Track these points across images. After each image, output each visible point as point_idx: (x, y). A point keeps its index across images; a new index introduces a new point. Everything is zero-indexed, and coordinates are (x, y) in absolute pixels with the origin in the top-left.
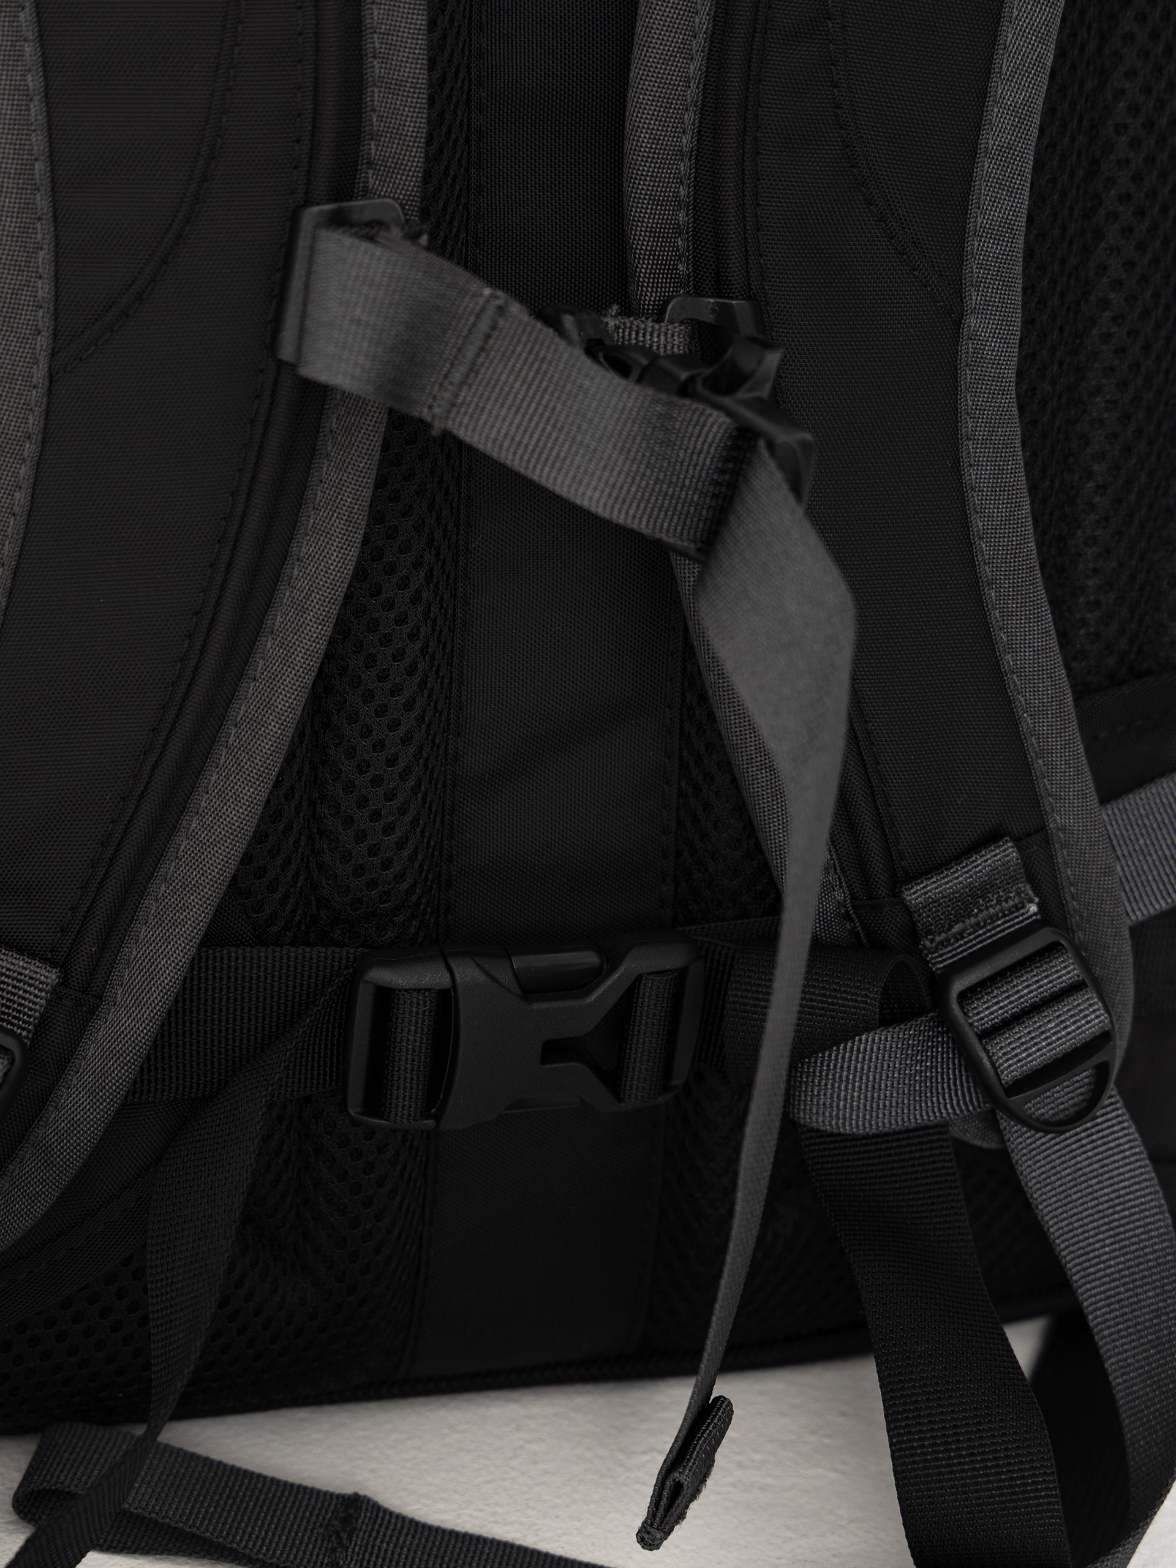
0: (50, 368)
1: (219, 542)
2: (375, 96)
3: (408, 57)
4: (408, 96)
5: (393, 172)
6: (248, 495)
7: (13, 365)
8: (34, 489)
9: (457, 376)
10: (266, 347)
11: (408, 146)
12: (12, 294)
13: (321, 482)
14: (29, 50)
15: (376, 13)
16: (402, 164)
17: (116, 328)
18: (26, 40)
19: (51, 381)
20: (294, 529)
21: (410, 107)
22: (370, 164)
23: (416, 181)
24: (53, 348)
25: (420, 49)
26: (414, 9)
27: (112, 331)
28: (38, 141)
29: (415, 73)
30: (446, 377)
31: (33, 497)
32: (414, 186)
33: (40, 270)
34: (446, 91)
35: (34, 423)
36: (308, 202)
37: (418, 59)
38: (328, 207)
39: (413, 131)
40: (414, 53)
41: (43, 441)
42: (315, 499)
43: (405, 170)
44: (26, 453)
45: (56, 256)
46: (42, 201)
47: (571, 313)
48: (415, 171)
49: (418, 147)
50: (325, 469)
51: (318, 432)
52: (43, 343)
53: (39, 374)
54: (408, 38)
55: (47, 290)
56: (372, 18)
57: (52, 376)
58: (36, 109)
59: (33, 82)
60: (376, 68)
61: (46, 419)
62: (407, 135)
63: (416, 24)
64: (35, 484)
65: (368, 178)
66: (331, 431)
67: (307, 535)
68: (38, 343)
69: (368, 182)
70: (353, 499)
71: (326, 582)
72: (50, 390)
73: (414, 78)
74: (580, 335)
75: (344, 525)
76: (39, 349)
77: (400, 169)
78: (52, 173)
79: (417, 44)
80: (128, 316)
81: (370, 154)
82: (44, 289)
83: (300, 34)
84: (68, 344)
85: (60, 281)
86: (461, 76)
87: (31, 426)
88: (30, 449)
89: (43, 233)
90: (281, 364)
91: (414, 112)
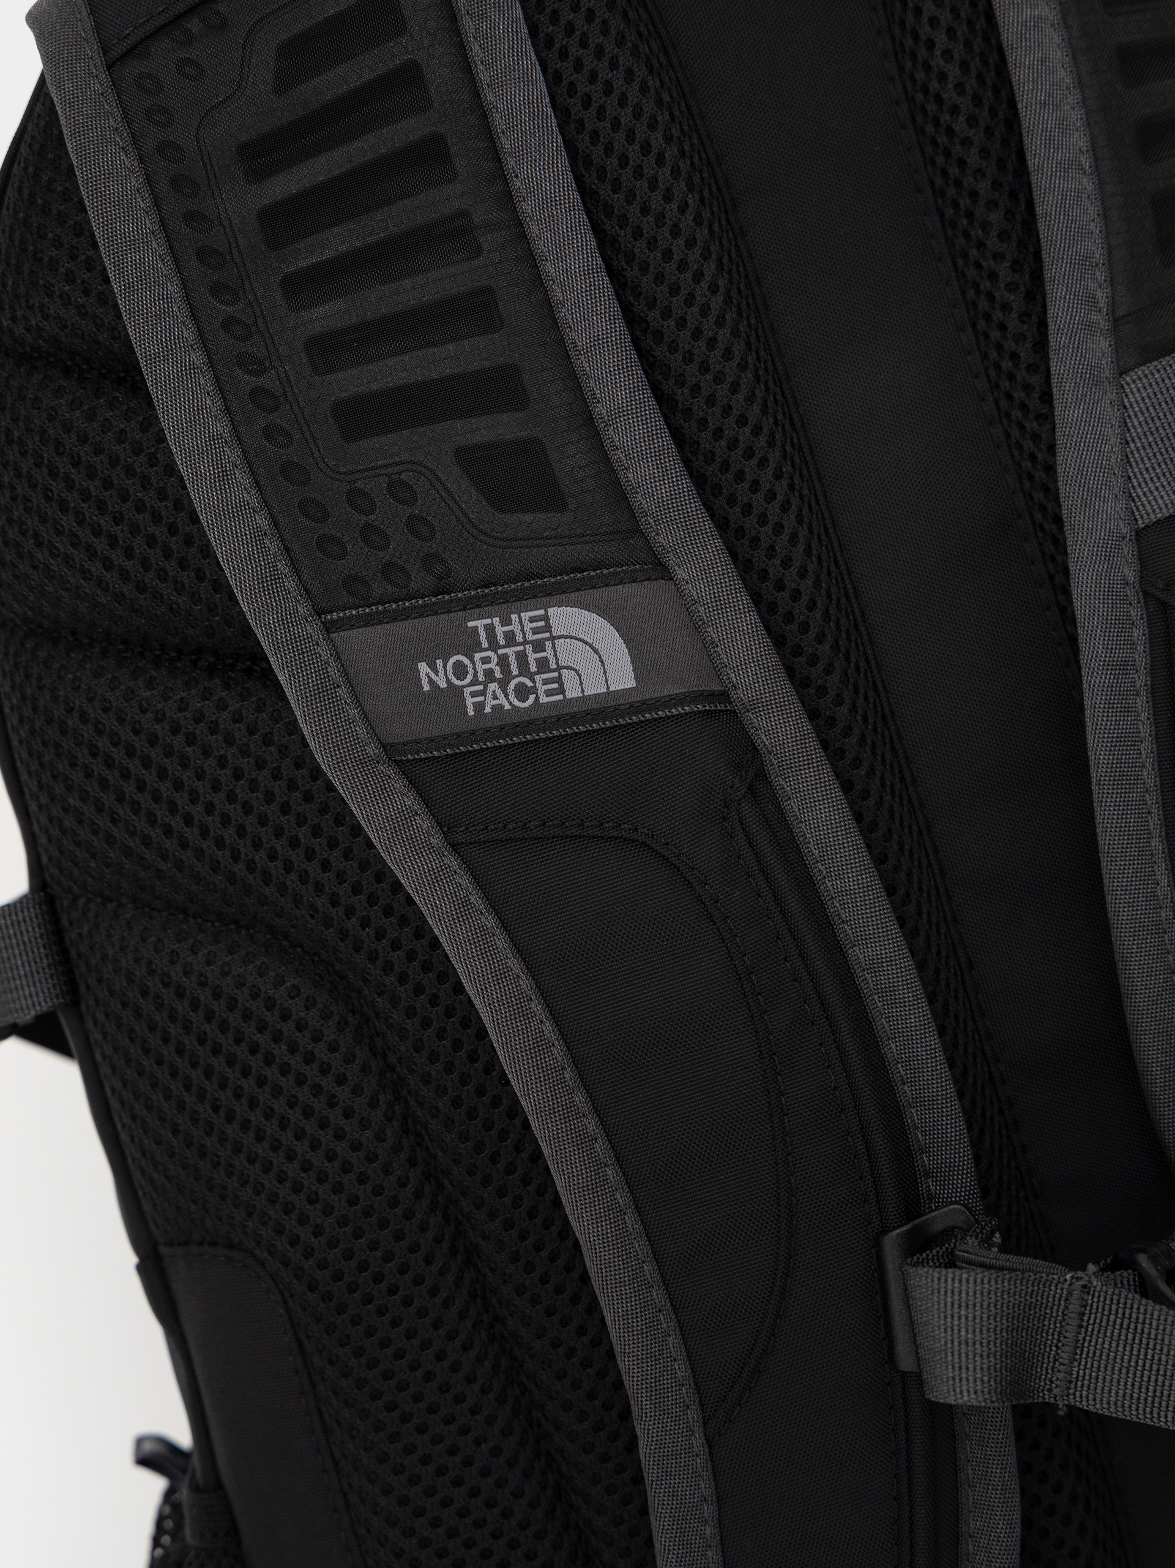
0: (705, 1435)
1: (896, 1544)
2: (913, 1115)
3: (933, 1075)
4: (942, 1107)
5: (949, 1175)
6: (909, 1496)
7: (674, 1442)
8: (722, 1544)
9: (1065, 1357)
10: (887, 1362)
11: (955, 1149)
12: (656, 1382)
13: (969, 1461)
14: (611, 1173)
15: (893, 1045)
16: (955, 1166)
17: (752, 1386)
18: (606, 1166)
19: (710, 1447)
20: (958, 1511)
21: (947, 1115)
22: (927, 1174)
23: (972, 1176)
24: (704, 1418)
25: (941, 1064)
26: (925, 1033)
27: (750, 1389)
28: (640, 1246)
29: (942, 1086)
30: (1055, 1360)
31: (723, 1552)
32: (971, 1181)
33: (673, 1354)
34: (971, 1080)
35: (706, 1487)
36: (885, 1231)
37: (941, 1073)
38: (905, 1228)
39: (956, 1135)
40: (937, 1070)
41: (718, 1500)
42: (968, 1479)
43: (959, 1170)
44: (706, 1515)
45: (684, 1339)
46: (658, 1295)
47: (1143, 1251)
48: (968, 1168)
49: (965, 1147)
50: (969, 1449)
51: (953, 1419)
52: (693, 1415)
53: (698, 1441)
54: (927, 1059)
55: (684, 1369)
56: (892, 1052)
57: (709, 1441)
58: (631, 1220)
59: (622, 1198)
60: (907, 1091)
61: (715, 1480)
62: (951, 1141)
63: (931, 1045)
64: (722, 1539)
65: (929, 1186)
66: (964, 1414)
67: (970, 1512)
68: (690, 1417)
69: (930, 1190)
70: (1002, 1468)
71: (1001, 1550)
72: (711, 1454)
73: (942, 1091)
74: (1158, 1270)
75: (1001, 1494)
76: (691, 1421)
77: (954, 1170)
78: (660, 1270)
79: (937, 1061)
80: (760, 1372)
81: (925, 1166)
82: (681, 1369)
83: (836, 1088)
84: (716, 1411)
85: (693, 1358)
86: (979, 1061)
87: (703, 1490)
88: (708, 1510)
89: (667, 1322)
90: (904, 1375)
91: (952, 1119)
